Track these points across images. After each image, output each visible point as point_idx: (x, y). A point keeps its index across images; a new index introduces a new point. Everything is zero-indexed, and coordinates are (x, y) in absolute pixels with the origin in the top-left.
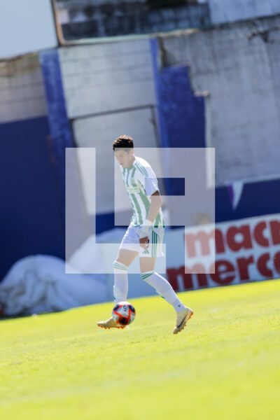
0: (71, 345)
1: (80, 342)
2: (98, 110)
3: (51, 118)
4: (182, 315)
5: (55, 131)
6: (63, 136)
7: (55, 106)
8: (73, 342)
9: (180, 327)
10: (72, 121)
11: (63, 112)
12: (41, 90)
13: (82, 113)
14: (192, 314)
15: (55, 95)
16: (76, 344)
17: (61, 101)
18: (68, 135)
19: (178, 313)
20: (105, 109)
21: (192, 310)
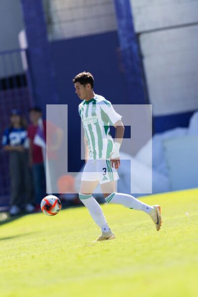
0: (138, 229)
1: (145, 226)
2: (161, 26)
3: (120, 32)
4: (154, 214)
5: (124, 44)
6: (130, 48)
7: (124, 22)
8: (140, 227)
9: (158, 223)
10: (138, 35)
11: (130, 27)
12: (112, 8)
13: (148, 28)
14: (160, 208)
15: (124, 13)
16: (143, 228)
17: (129, 17)
18: (135, 47)
19: (150, 215)
20: (167, 25)
21: (158, 206)
